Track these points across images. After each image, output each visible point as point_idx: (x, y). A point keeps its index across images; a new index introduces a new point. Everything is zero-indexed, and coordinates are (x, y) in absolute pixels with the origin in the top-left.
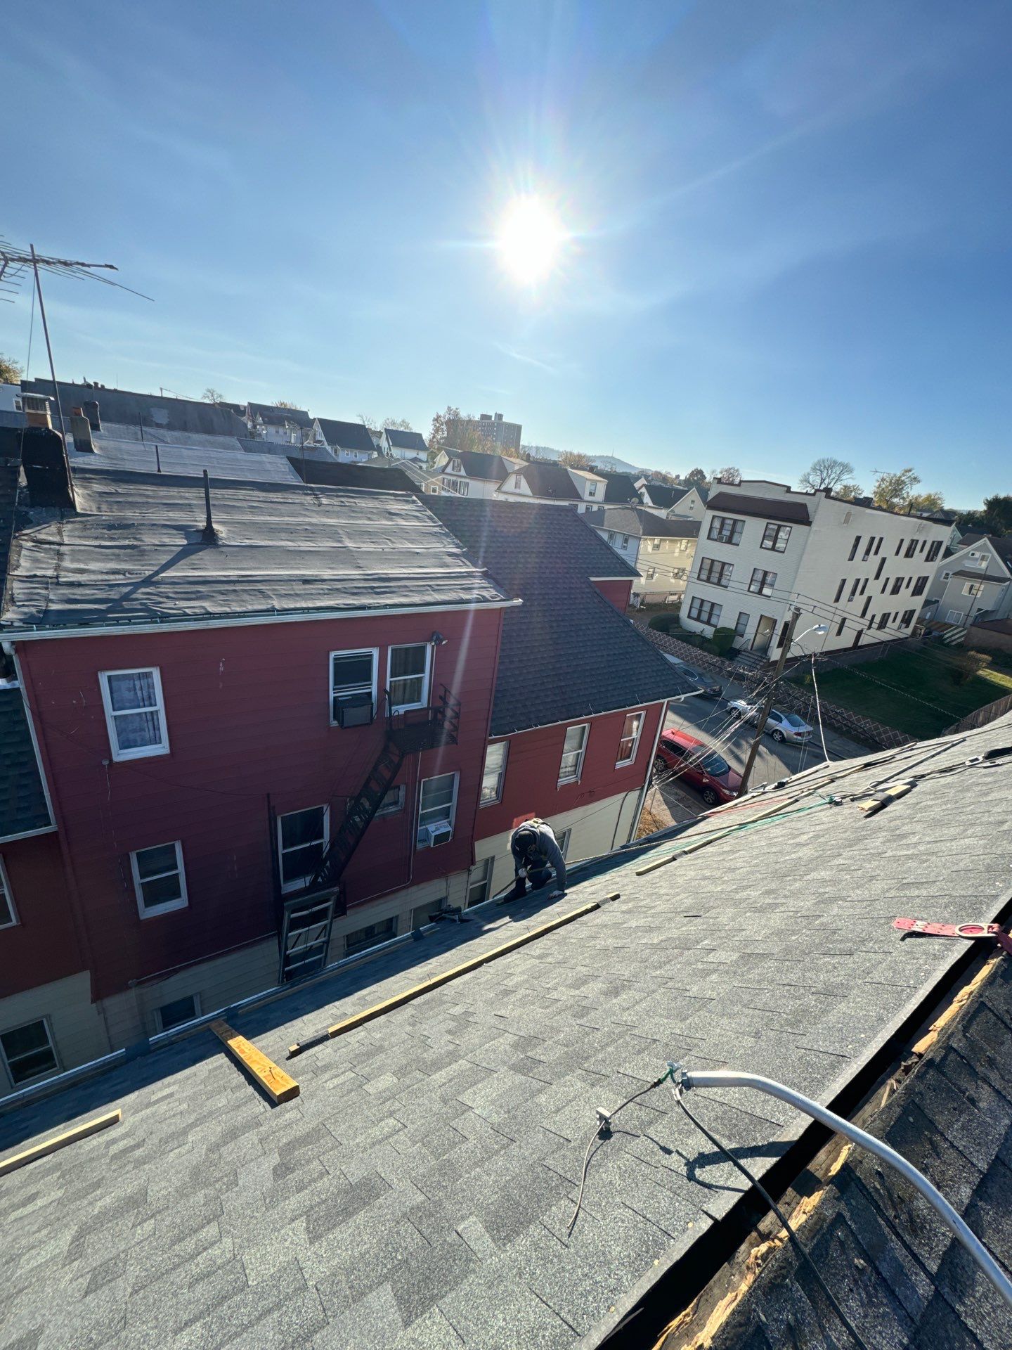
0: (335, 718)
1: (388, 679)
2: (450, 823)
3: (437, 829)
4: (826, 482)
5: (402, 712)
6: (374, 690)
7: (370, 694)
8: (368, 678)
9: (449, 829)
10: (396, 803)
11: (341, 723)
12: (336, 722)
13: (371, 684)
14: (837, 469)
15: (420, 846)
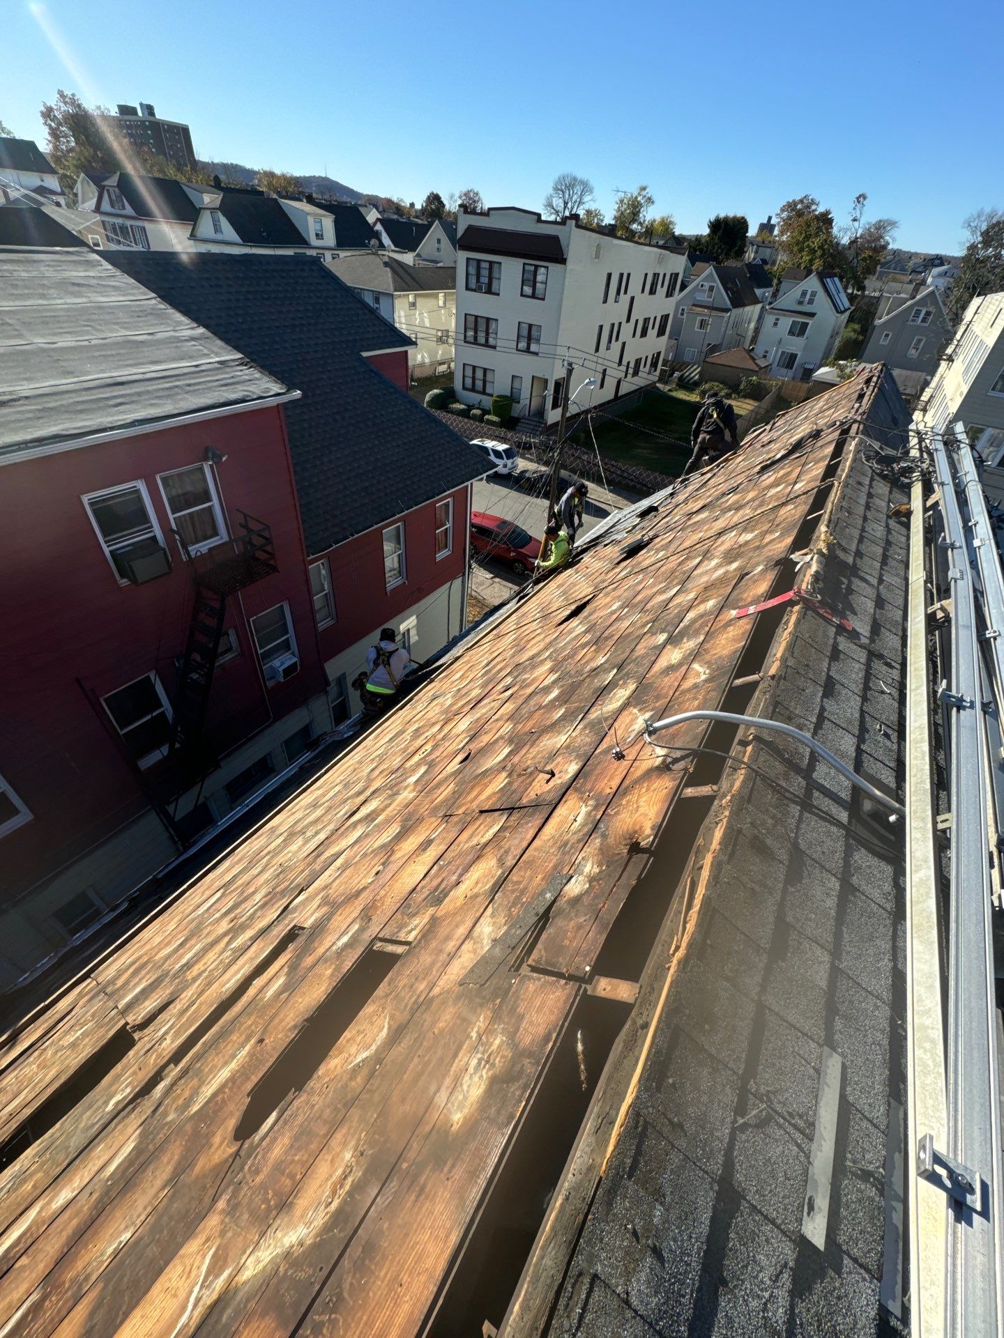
0: (122, 576)
1: (171, 517)
2: (293, 654)
3: (282, 664)
4: (569, 205)
5: (200, 552)
6: (158, 532)
7: (154, 538)
8: (145, 520)
9: (295, 660)
10: (229, 650)
11: (134, 581)
12: (125, 580)
13: (152, 527)
14: (578, 189)
15: (270, 684)
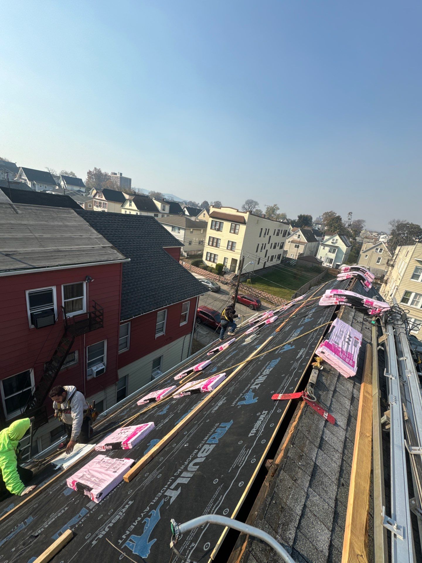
0: (32, 323)
1: (63, 301)
2: (104, 364)
3: (97, 368)
5: (71, 316)
6: (55, 307)
7: (53, 309)
8: (51, 301)
9: (104, 367)
10: (73, 360)
11: (36, 326)
12: (33, 326)
13: (53, 304)
14: (254, 204)
15: (89, 378)
